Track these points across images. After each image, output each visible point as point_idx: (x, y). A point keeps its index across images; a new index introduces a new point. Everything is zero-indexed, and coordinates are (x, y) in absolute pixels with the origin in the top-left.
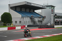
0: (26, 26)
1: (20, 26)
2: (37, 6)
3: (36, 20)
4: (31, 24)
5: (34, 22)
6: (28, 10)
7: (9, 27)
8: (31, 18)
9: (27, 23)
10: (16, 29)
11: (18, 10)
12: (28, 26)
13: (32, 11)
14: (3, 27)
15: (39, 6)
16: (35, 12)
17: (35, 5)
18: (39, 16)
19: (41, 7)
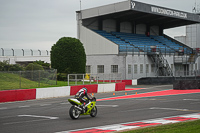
0: (135, 82)
1: (113, 81)
2: (172, 14)
3: (169, 60)
4: (151, 74)
5: (161, 69)
6: (141, 30)
7: (76, 84)
8: (149, 56)
9: (136, 72)
10: (99, 91)
11: (108, 30)
12: (142, 82)
13: (154, 31)
14: (57, 85)
15: (177, 15)
16: (166, 36)
17: (165, 12)
18: (177, 48)
19: (185, 17)
